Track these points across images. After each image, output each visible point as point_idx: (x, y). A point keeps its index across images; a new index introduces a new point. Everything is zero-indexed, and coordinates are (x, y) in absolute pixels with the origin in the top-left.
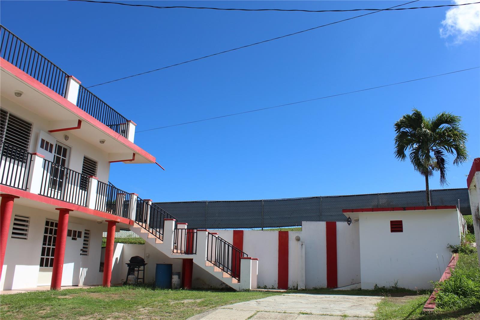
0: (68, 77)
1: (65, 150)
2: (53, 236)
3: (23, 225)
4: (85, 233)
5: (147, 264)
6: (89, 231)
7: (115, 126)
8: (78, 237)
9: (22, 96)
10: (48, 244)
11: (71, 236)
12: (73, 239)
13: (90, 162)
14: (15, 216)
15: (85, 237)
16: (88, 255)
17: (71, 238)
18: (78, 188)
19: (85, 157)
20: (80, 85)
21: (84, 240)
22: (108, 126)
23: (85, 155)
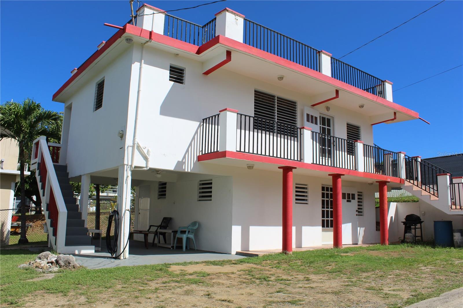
0: (319, 52)
1: (329, 120)
2: (330, 200)
3: (304, 192)
4: (358, 195)
5: (423, 221)
6: (361, 192)
7: (371, 89)
8: (352, 199)
9: (284, 79)
10: (326, 207)
11: (346, 199)
12: (348, 201)
13: (353, 128)
14: (296, 184)
15: (358, 198)
16: (364, 216)
17: (346, 200)
18: (346, 153)
19: (347, 124)
20: (331, 57)
21: (358, 202)
22: (364, 90)
23: (347, 122)
